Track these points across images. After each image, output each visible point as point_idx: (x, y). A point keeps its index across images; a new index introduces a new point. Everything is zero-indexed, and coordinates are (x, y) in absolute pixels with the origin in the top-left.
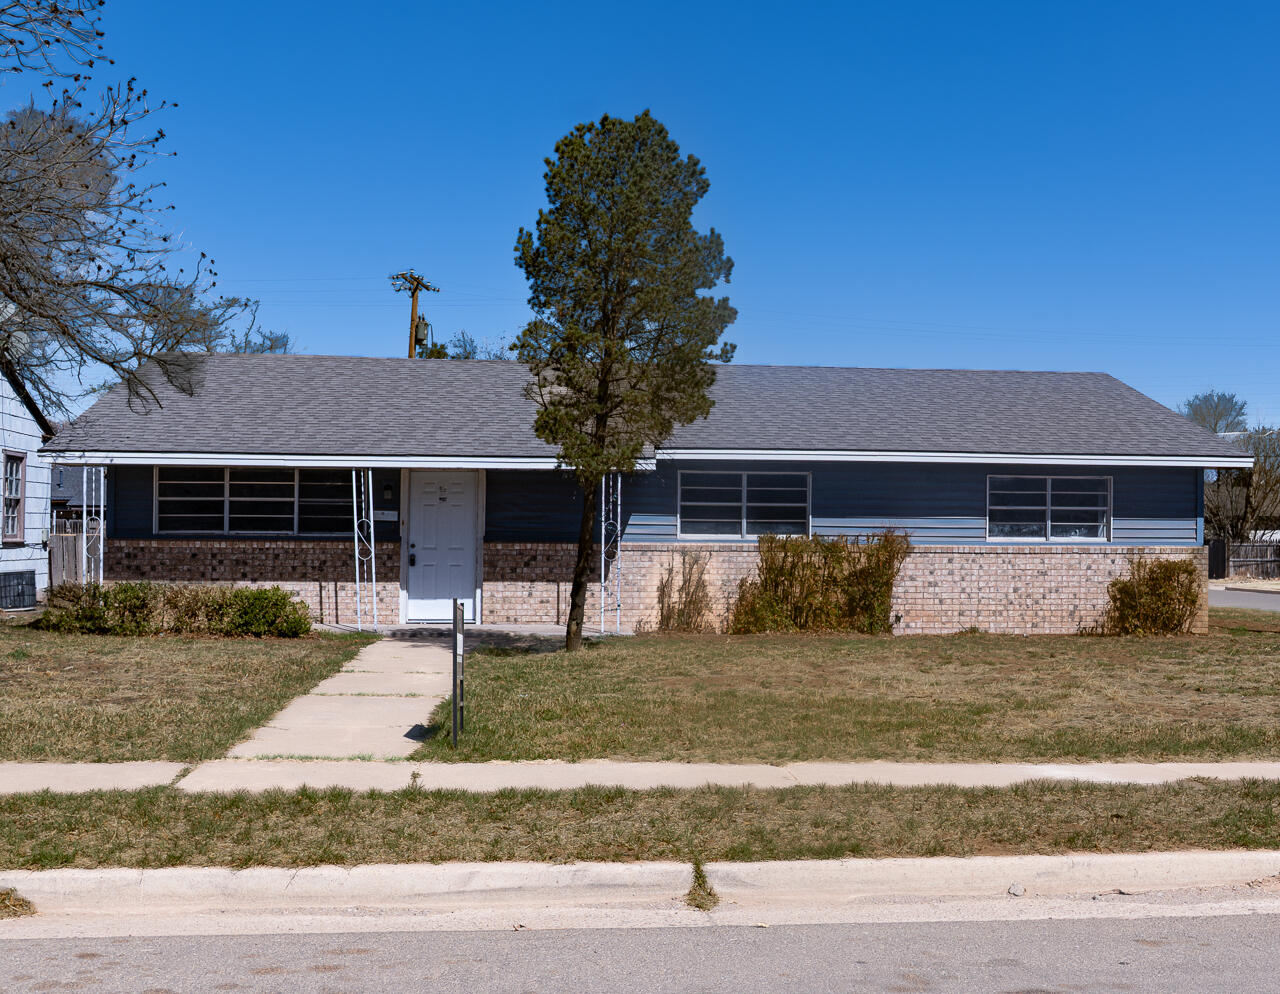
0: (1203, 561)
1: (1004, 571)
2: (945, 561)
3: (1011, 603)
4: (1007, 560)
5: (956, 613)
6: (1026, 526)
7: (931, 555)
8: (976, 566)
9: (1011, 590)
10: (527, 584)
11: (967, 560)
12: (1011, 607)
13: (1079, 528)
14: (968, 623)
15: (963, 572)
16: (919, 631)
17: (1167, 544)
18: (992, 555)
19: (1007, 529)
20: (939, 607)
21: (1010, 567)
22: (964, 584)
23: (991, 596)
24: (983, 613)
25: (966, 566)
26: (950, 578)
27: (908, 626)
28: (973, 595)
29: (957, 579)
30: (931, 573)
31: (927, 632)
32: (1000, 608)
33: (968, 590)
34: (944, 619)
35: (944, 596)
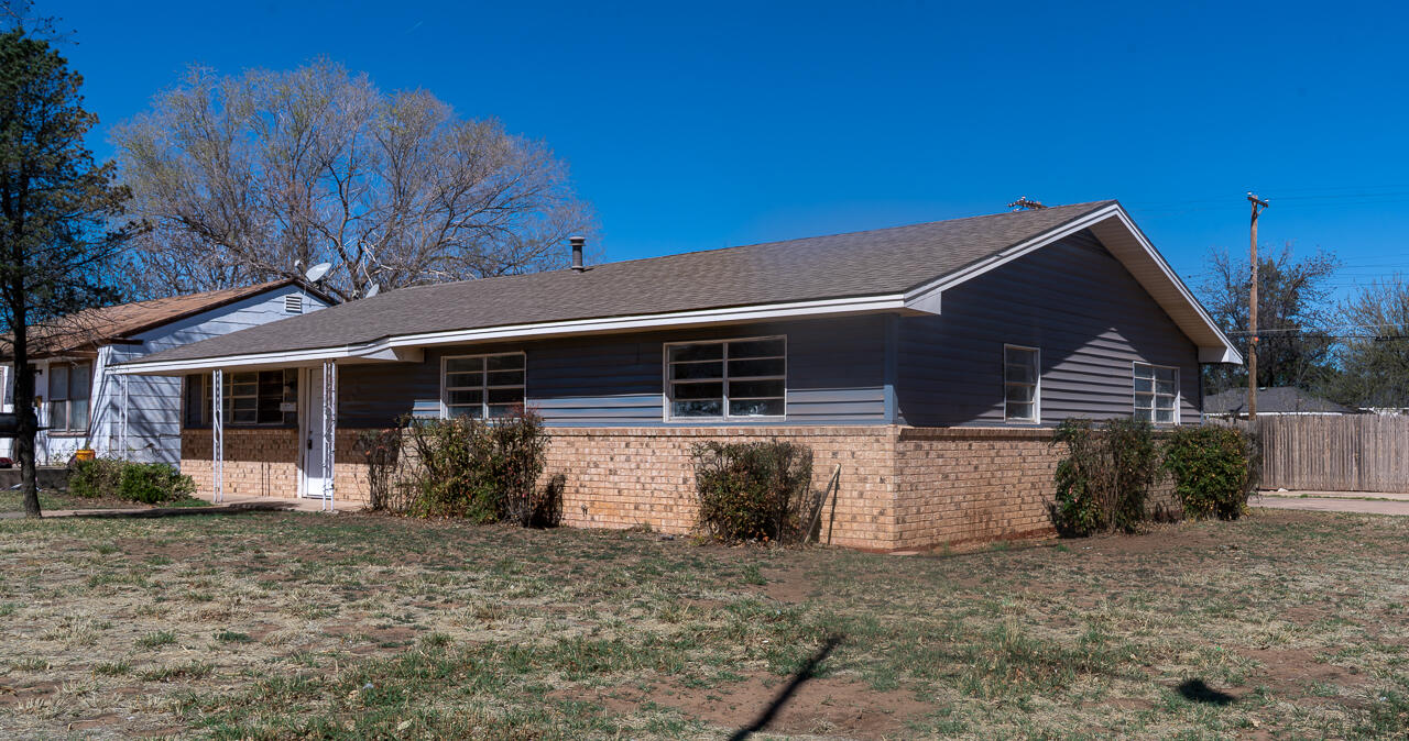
0: (887, 447)
1: (675, 457)
2: (623, 444)
3: (681, 497)
4: (677, 444)
5: (632, 507)
6: (706, 403)
7: (611, 439)
8: (649, 452)
9: (681, 481)
10: (354, 465)
11: (642, 444)
12: (680, 502)
13: (758, 403)
14: (640, 518)
15: (639, 458)
16: (601, 525)
17: (843, 422)
18: (663, 439)
19: (688, 406)
20: (617, 499)
21: (680, 453)
22: (639, 473)
23: (662, 487)
24: (657, 508)
25: (641, 451)
26: (626, 465)
27: (593, 519)
28: (647, 486)
29: (633, 466)
30: (612, 459)
31: (607, 526)
32: (671, 502)
33: (642, 480)
34: (622, 513)
35: (622, 486)
